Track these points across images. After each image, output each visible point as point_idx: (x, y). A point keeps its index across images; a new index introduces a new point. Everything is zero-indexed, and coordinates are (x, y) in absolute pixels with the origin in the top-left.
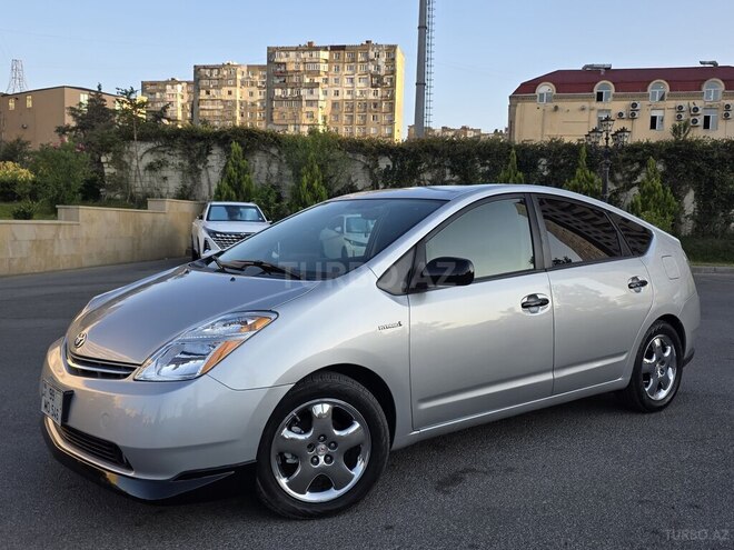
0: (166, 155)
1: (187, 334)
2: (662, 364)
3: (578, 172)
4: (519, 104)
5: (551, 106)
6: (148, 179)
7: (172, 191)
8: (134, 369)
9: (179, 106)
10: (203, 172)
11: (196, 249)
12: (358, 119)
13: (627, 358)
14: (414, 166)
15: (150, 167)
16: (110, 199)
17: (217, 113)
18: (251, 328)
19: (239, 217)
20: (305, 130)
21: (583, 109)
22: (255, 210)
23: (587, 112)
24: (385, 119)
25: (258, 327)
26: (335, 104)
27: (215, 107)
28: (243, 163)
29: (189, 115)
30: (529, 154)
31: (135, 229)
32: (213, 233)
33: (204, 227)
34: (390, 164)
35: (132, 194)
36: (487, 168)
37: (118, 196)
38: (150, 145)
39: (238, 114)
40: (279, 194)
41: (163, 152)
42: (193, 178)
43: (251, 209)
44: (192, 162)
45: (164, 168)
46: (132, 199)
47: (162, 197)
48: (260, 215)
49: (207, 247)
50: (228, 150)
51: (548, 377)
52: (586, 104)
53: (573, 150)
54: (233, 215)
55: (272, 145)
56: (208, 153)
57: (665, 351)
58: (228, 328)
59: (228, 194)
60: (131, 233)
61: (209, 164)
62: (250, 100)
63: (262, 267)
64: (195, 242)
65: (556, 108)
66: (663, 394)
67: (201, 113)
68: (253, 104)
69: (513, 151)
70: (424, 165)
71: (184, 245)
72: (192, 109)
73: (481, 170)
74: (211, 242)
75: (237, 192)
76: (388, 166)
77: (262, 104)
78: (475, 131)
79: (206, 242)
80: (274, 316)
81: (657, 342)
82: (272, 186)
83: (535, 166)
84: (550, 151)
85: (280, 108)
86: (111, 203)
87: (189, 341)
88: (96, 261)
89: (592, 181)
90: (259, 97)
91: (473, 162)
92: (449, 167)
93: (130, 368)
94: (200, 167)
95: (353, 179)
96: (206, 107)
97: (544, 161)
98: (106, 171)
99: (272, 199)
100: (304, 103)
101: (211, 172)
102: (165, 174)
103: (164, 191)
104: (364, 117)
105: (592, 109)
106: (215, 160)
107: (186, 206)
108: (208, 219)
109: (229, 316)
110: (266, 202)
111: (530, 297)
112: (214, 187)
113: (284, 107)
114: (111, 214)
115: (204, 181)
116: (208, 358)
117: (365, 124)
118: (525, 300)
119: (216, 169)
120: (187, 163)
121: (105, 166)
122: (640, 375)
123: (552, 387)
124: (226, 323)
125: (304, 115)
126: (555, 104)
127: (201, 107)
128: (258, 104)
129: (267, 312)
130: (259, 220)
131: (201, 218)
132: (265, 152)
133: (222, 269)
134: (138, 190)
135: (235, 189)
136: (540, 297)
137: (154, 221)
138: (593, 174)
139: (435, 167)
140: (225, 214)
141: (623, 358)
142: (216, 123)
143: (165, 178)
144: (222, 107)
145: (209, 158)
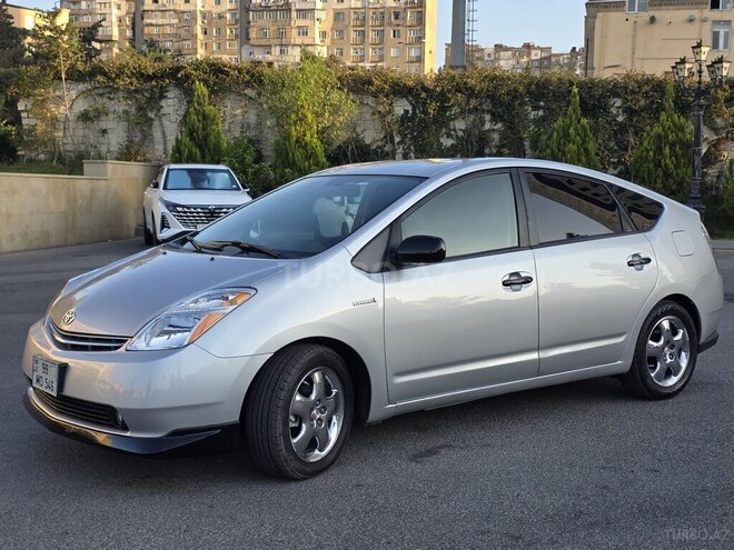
0: (105, 100)
1: (174, 308)
2: (672, 347)
3: (663, 116)
4: (600, 15)
5: (646, 16)
6: (81, 132)
7: (115, 148)
8: (125, 341)
9: (114, 20)
10: (156, 123)
11: (150, 227)
12: (371, 35)
13: (626, 340)
14: (442, 109)
15: (85, 117)
16: (31, 161)
17: (168, 30)
18: (232, 302)
19: (205, 184)
20: (295, 55)
21: (691, 20)
22: (227, 175)
23: (696, 25)
24: (410, 35)
25: (239, 302)
26: (338, 15)
27: (166, 21)
28: (209, 109)
29: (129, 33)
30: (597, 93)
31: (68, 201)
32: (172, 207)
33: (161, 199)
34: (410, 108)
35: (60, 154)
36: (541, 113)
37: (42, 157)
38: (82, 87)
39: (199, 31)
40: (259, 152)
41: (101, 95)
42: (143, 131)
43: (221, 173)
44: (140, 108)
45: (103, 118)
46: (61, 160)
47: (100, 157)
48: (233, 182)
49: (165, 224)
50: (189, 93)
51: (534, 356)
52: (695, 13)
53: (659, 86)
54: (198, 181)
55: (248, 84)
56: (162, 97)
57: (675, 334)
58: (211, 302)
59: (190, 152)
60: (63, 206)
61: (163, 111)
62: (216, 10)
63: (241, 247)
64: (149, 218)
65: (653, 20)
66: (673, 381)
67: (146, 30)
68: (221, 17)
69: (575, 90)
70: (456, 110)
71: (132, 221)
72: (133, 24)
73: (533, 114)
74: (171, 218)
75: (202, 150)
76: (406, 112)
77: (234, 15)
78: (542, 49)
79: (163, 218)
80: (253, 292)
81: (666, 324)
82: (250, 141)
83: (606, 109)
84: (626, 88)
85: (260, 22)
86: (32, 166)
87: (175, 314)
88: (19, 244)
89: (682, 129)
90: (229, 6)
91: (521, 105)
92: (489, 112)
93: (121, 341)
94: (151, 115)
95: (359, 130)
96: (154, 22)
97: (619, 103)
98: (24, 122)
99: (249, 159)
100: (294, 14)
101: (166, 123)
102: (104, 125)
103: (104, 149)
104: (381, 33)
105: (704, 20)
106: (172, 105)
107: (134, 170)
108: (165, 188)
109: (211, 292)
110: (242, 162)
111: (512, 275)
112: (171, 144)
113: (265, 20)
114: (38, 183)
115: (157, 135)
116: (193, 330)
117: (382, 42)
118: (507, 278)
119: (173, 117)
120: (133, 110)
121: (24, 115)
122: (643, 359)
123: (538, 367)
124: (210, 298)
125: (295, 32)
126: (651, 13)
127: (147, 21)
128: (228, 16)
129: (246, 288)
130: (233, 188)
131: (156, 186)
132: (239, 94)
133: (199, 250)
134: (68, 147)
135: (199, 146)
136: (523, 275)
137: (93, 191)
138: (683, 120)
139: (470, 111)
140: (187, 181)
141: (621, 339)
142: (168, 45)
143: (104, 131)
144: (175, 21)
145: (163, 103)
